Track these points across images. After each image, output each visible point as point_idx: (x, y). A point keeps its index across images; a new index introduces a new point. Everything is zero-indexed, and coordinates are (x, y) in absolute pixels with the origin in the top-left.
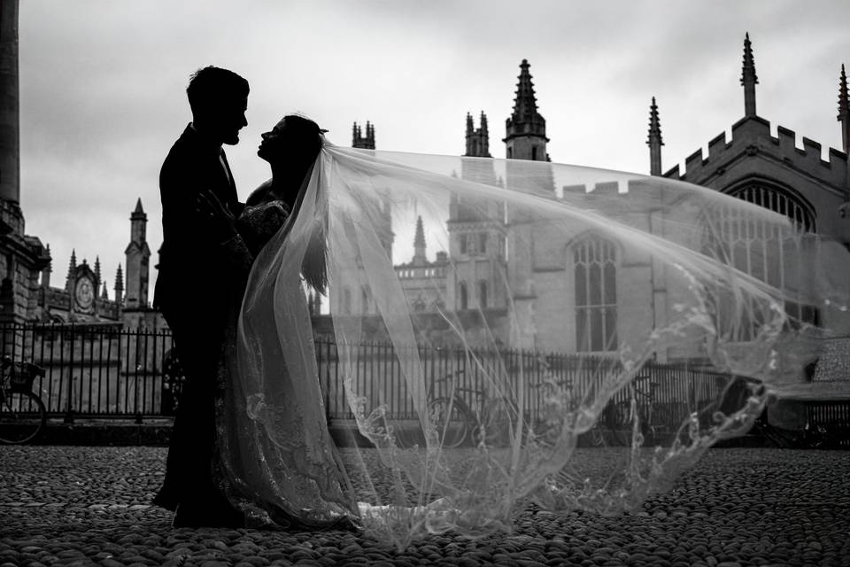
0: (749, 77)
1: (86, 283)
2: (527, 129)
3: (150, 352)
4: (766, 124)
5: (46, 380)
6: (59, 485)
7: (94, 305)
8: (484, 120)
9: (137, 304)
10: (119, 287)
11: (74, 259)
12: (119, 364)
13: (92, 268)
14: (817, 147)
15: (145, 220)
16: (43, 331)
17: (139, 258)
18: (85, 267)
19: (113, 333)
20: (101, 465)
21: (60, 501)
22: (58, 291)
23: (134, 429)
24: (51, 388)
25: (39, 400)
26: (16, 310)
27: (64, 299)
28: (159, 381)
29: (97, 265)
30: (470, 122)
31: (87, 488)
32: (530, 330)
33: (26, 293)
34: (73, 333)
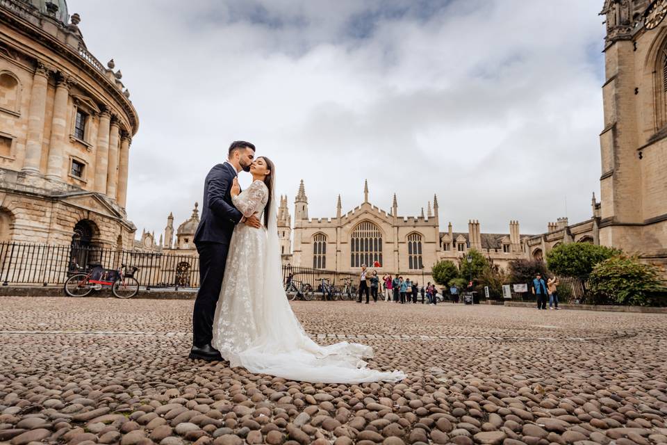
0: (366, 191)
1: (148, 239)
2: (302, 200)
3: (172, 263)
4: (370, 205)
5: (140, 273)
6: (149, 321)
7: (151, 247)
8: (286, 197)
9: (168, 247)
10: (161, 241)
11: (144, 230)
12: (159, 267)
13: (151, 234)
14: (384, 212)
15: (173, 219)
16: (134, 254)
17: (170, 232)
18: (149, 234)
19: (159, 256)
20: (164, 309)
21: (152, 331)
22: (138, 241)
23: (174, 293)
24: (141, 276)
25: (136, 281)
26: (123, 246)
27: (141, 244)
28: (175, 273)
29: (153, 233)
30: (282, 197)
31: (163, 322)
32: (299, 261)
33: (127, 241)
34: (143, 255)
